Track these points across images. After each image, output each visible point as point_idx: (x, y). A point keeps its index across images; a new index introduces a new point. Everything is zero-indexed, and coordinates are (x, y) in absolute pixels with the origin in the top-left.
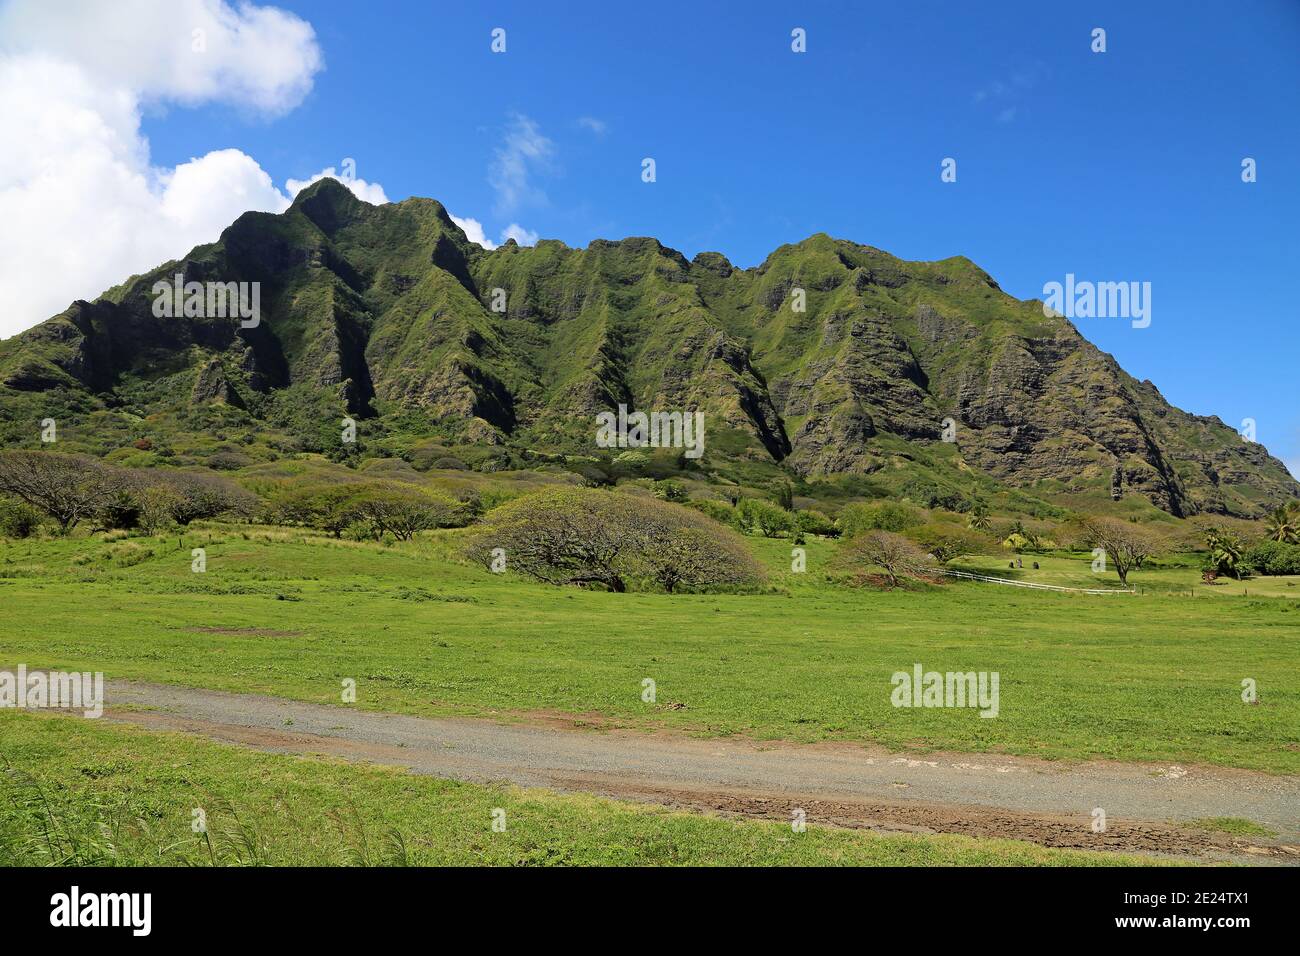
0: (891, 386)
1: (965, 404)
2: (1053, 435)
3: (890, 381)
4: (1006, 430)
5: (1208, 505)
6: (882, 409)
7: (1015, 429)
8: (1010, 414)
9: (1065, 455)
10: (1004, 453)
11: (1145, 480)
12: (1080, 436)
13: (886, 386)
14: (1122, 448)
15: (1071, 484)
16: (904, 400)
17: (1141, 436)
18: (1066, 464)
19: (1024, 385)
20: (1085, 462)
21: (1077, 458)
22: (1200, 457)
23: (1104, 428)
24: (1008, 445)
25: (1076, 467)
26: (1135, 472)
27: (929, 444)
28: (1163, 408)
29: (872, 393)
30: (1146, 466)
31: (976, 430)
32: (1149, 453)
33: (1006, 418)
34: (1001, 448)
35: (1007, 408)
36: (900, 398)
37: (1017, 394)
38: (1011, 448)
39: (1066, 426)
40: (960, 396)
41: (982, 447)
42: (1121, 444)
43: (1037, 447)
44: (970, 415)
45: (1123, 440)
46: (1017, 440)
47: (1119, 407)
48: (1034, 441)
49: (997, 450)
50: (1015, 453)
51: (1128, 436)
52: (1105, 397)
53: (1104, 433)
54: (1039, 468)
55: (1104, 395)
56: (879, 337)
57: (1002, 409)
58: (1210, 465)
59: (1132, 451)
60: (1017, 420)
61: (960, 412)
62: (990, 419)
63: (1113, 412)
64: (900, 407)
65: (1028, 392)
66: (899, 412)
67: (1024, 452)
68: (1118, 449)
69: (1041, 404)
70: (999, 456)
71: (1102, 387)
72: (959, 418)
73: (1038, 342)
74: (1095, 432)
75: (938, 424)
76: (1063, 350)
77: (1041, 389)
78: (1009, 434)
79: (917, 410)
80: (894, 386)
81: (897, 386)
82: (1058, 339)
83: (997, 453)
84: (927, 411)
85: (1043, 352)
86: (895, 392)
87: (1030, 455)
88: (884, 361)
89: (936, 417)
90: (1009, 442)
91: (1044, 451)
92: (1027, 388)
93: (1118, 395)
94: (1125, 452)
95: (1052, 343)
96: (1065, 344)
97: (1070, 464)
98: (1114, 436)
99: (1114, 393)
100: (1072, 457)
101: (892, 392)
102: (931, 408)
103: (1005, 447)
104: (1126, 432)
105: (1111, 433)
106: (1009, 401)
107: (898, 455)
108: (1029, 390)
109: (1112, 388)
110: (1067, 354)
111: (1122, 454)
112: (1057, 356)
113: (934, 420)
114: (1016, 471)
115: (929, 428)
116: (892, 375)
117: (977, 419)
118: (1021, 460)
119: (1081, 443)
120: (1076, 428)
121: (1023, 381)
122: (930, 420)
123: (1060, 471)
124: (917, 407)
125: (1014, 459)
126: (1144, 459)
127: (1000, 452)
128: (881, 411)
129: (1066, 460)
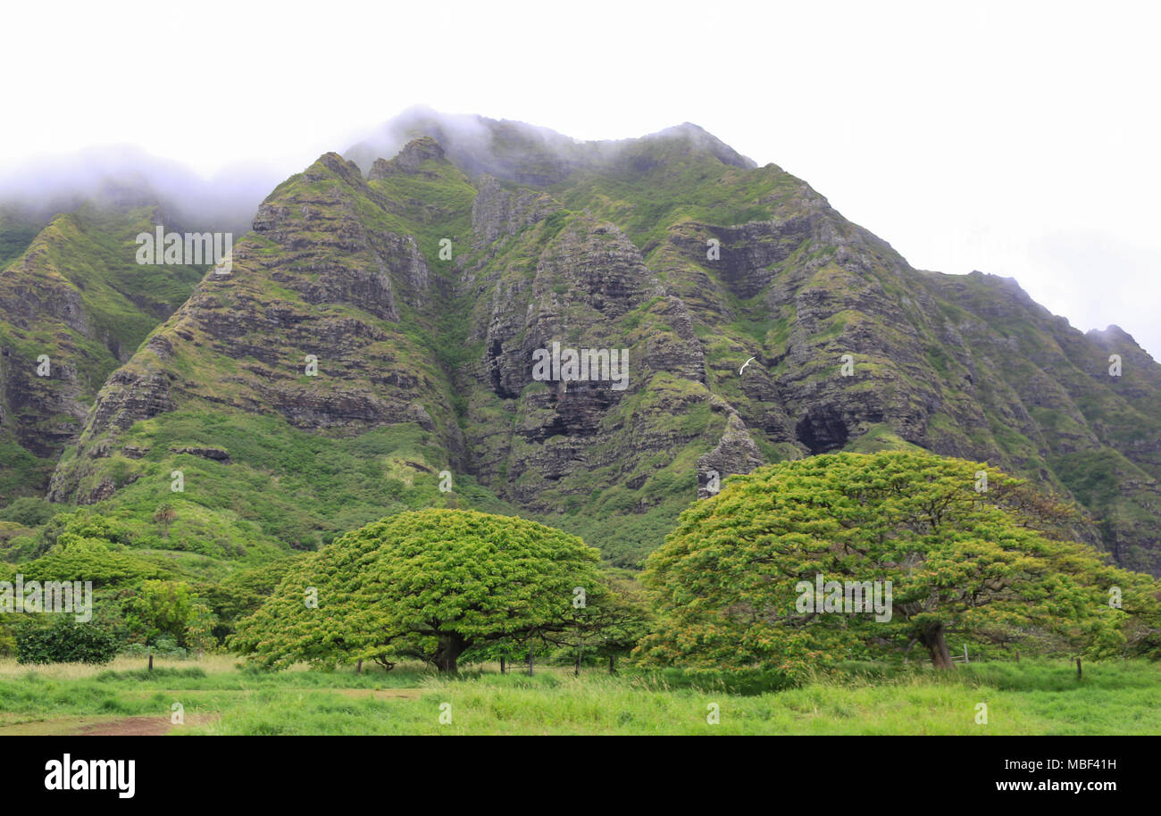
0: (297, 320)
2: (634, 390)
3: (300, 307)
4: (549, 390)
6: (258, 364)
7: (564, 385)
9: (643, 429)
10: (541, 441)
12: (683, 384)
13: (287, 319)
14: (852, 413)
15: (642, 492)
16: (323, 345)
19: (592, 292)
20: (679, 439)
24: (550, 421)
25: (661, 453)
29: (242, 332)
31: (509, 401)
34: (537, 430)
37: (576, 310)
38: (558, 428)
39: (656, 365)
41: (512, 433)
42: (851, 406)
43: (607, 419)
44: (502, 372)
46: (567, 409)
47: (852, 328)
48: (604, 407)
49: (534, 436)
50: (559, 438)
51: (868, 386)
52: (830, 314)
53: (821, 386)
55: (827, 309)
56: (308, 228)
57: (543, 346)
59: (876, 417)
61: (488, 367)
62: (529, 372)
65: (599, 306)
67: (581, 433)
68: (846, 416)
70: (532, 449)
71: (825, 292)
72: (487, 379)
73: (738, 232)
74: (803, 387)
75: (394, 389)
76: (785, 241)
77: (629, 296)
78: (553, 399)
79: (344, 363)
80: (306, 318)
81: (313, 318)
82: (777, 221)
83: (531, 442)
84: (371, 365)
85: (746, 250)
86: (307, 330)
87: (592, 439)
88: (301, 272)
89: (394, 376)
90: (550, 415)
91: (620, 427)
92: (597, 296)
93: (859, 306)
94: (857, 422)
95: (765, 230)
96: (788, 229)
97: (651, 446)
98: (838, 390)
99: (848, 302)
100: (654, 431)
101: (300, 330)
102: (386, 359)
103: (544, 427)
104: (865, 378)
105: (832, 385)
106: (554, 328)
107: (185, 450)
108: (601, 302)
109: (845, 292)
110: (793, 248)
111: (852, 428)
112: (773, 255)
113: (386, 381)
114: (561, 476)
115: (365, 399)
116: (312, 296)
117: (512, 378)
118: (574, 451)
119: (678, 399)
120: (679, 367)
121: (591, 283)
122: (374, 381)
123: (633, 467)
124: (345, 358)
125: (557, 452)
126: (898, 432)
127: (536, 439)
128: (251, 369)
129: (643, 439)
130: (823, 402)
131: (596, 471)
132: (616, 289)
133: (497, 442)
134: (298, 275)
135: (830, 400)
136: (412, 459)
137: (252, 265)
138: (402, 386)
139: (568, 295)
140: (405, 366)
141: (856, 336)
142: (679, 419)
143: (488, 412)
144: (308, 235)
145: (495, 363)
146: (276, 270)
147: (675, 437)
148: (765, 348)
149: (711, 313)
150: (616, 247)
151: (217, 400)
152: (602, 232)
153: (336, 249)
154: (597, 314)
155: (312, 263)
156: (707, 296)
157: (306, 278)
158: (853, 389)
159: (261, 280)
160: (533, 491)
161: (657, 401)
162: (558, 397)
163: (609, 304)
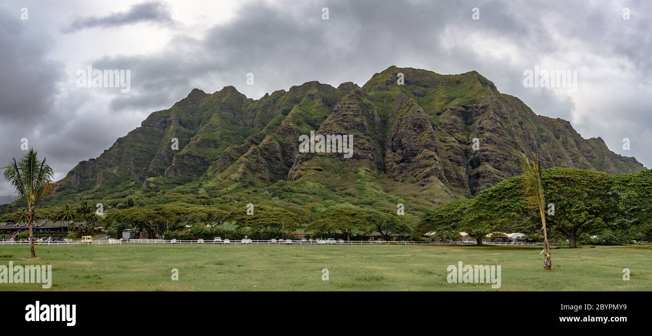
1: (393, 140)
2: (420, 153)
3: (343, 131)
4: (402, 151)
7: (405, 151)
8: (403, 143)
9: (419, 163)
12: (430, 152)
19: (414, 127)
31: (394, 153)
33: (402, 146)
34: (398, 161)
35: (402, 140)
37: (409, 132)
38: (402, 161)
39: (424, 147)
40: (392, 136)
41: (394, 161)
43: (414, 159)
44: (393, 146)
45: (485, 155)
46: (405, 157)
48: (414, 156)
50: (402, 164)
51: (487, 153)
52: (483, 133)
53: (476, 152)
56: (347, 111)
59: (487, 161)
60: (406, 146)
62: (398, 146)
63: (483, 140)
65: (415, 131)
67: (407, 163)
68: (481, 160)
69: (420, 136)
70: (397, 166)
71: (483, 127)
72: (391, 147)
73: (470, 107)
75: (364, 151)
76: (482, 110)
78: (402, 154)
82: (480, 105)
84: (359, 145)
85: (471, 112)
87: (410, 164)
89: (365, 148)
90: (401, 158)
91: (415, 162)
92: (415, 128)
93: (491, 131)
95: (477, 107)
96: (483, 107)
97: (420, 167)
98: (480, 153)
99: (488, 130)
100: (421, 164)
102: (363, 144)
103: (400, 160)
104: (487, 151)
106: (404, 136)
107: (313, 169)
109: (488, 128)
110: (483, 112)
111: (482, 163)
112: (478, 114)
113: (363, 149)
114: (402, 173)
115: (357, 154)
116: (346, 129)
117: (395, 147)
118: (406, 167)
119: (428, 156)
120: (430, 148)
122: (360, 149)
123: (416, 172)
125: (402, 167)
126: (492, 166)
127: (398, 163)
129: (418, 165)
130: (476, 156)
131: (410, 172)
132: (420, 127)
133: (390, 163)
135: (477, 155)
136: (365, 169)
137: (333, 121)
138: (366, 150)
139: (408, 128)
140: (368, 145)
141: (488, 139)
142: (428, 161)
143: (390, 156)
144: (346, 113)
145: (392, 143)
146: (338, 122)
147: (425, 166)
148: (468, 140)
149: (455, 130)
150: (421, 116)
151: (322, 156)
152: (419, 111)
153: (353, 116)
154: (415, 133)
155: (347, 120)
156: (455, 125)
157: (345, 124)
158: (483, 153)
159: (335, 125)
160: (396, 176)
161: (423, 156)
163: (418, 131)
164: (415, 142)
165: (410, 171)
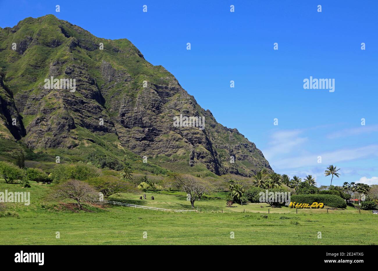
0: (85, 103)
1: (123, 115)
2: (164, 133)
3: (85, 100)
4: (142, 129)
5: (231, 170)
6: (80, 114)
7: (147, 129)
8: (145, 122)
9: (169, 144)
10: (140, 141)
11: (205, 157)
12: (177, 135)
13: (82, 102)
14: (195, 141)
15: (171, 158)
17: (204, 136)
18: (170, 148)
19: (152, 108)
20: (178, 147)
21: (175, 145)
22: (228, 147)
23: (188, 131)
25: (174, 150)
26: (201, 153)
27: (103, 135)
28: (214, 123)
29: (75, 105)
30: (206, 150)
31: (127, 129)
32: (207, 144)
33: (143, 123)
35: (143, 119)
36: (90, 109)
37: (149, 112)
38: (144, 139)
39: (171, 129)
40: (120, 111)
41: (130, 137)
42: (195, 140)
43: (157, 139)
44: (125, 121)
46: (147, 135)
48: (156, 136)
49: (138, 139)
50: (146, 141)
53: (188, 134)
54: (157, 149)
56: (80, 76)
57: (141, 119)
58: (232, 151)
60: (147, 125)
61: (120, 119)
62: (135, 123)
64: (89, 114)
65: (154, 111)
66: (89, 117)
67: (150, 141)
68: (194, 142)
69: (160, 118)
70: (138, 142)
71: (189, 111)
72: (120, 122)
73: (161, 87)
74: (184, 133)
75: (108, 124)
76: (172, 92)
77: (160, 110)
78: (143, 131)
79: (98, 116)
80: (87, 103)
81: (88, 103)
82: (170, 86)
83: (137, 141)
86: (87, 106)
87: (153, 143)
88: (82, 89)
89: (108, 121)
90: (144, 136)
91: (160, 141)
92: (154, 109)
94: (196, 143)
95: (167, 88)
96: (173, 89)
97: (172, 148)
98: (192, 135)
100: (172, 144)
101: (86, 106)
102: (106, 117)
103: (141, 138)
104: (198, 134)
105: (191, 134)
106: (144, 115)
107: (86, 139)
108: (155, 111)
110: (174, 94)
112: (169, 95)
114: (146, 150)
115: (104, 126)
116: (86, 97)
117: (128, 123)
118: (149, 145)
119: (177, 138)
120: (175, 130)
121: (152, 106)
123: (167, 151)
124: (98, 115)
125: (145, 144)
127: (139, 140)
128: (79, 115)
129: (170, 146)
132: (158, 108)
134: (82, 90)
138: (110, 124)
139: (147, 107)
140: (109, 119)
142: (178, 143)
143: (122, 130)
144: (81, 78)
145: (123, 118)
147: (177, 147)
153: (89, 84)
154: (154, 114)
155: (84, 87)
157: (84, 91)
158: (195, 136)
162: (145, 131)
164: (155, 122)
165: (154, 149)
